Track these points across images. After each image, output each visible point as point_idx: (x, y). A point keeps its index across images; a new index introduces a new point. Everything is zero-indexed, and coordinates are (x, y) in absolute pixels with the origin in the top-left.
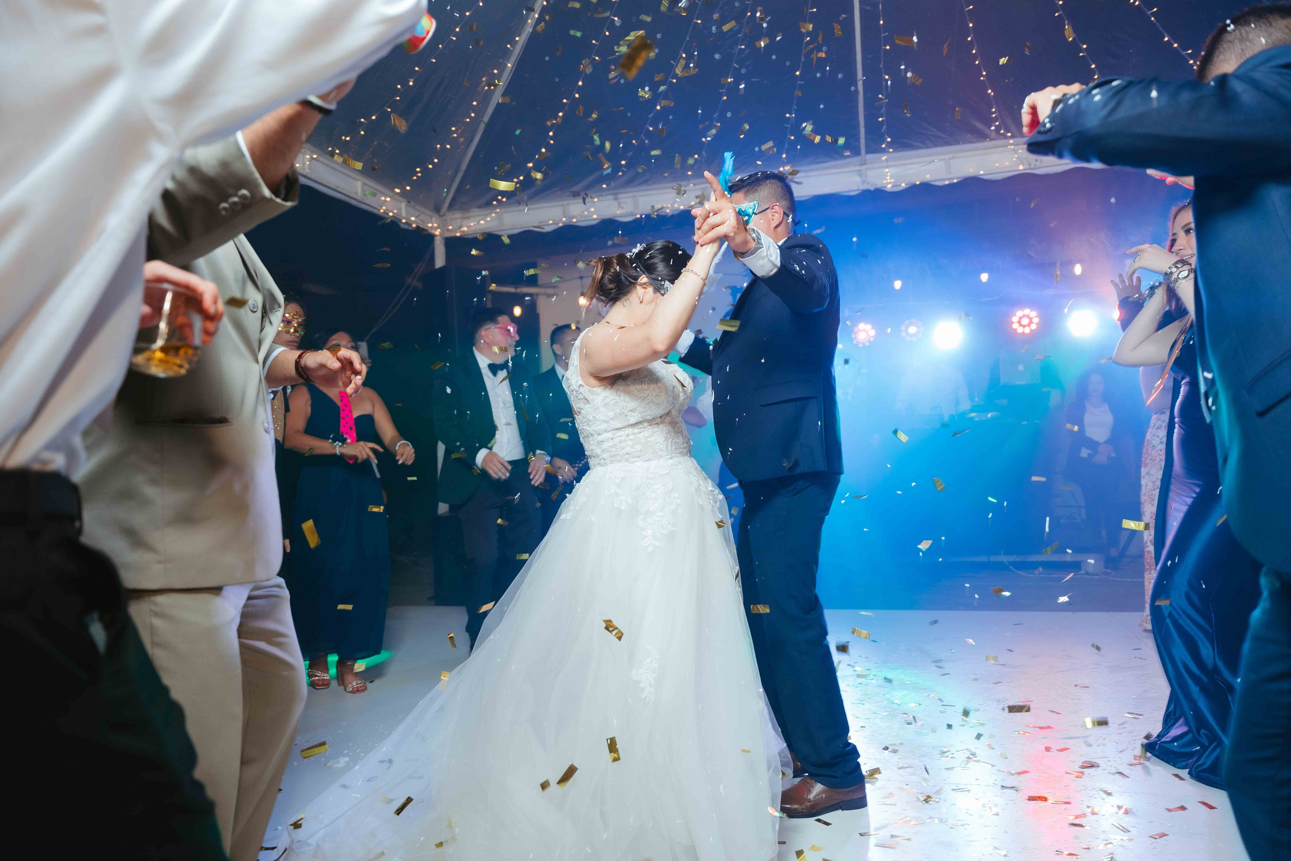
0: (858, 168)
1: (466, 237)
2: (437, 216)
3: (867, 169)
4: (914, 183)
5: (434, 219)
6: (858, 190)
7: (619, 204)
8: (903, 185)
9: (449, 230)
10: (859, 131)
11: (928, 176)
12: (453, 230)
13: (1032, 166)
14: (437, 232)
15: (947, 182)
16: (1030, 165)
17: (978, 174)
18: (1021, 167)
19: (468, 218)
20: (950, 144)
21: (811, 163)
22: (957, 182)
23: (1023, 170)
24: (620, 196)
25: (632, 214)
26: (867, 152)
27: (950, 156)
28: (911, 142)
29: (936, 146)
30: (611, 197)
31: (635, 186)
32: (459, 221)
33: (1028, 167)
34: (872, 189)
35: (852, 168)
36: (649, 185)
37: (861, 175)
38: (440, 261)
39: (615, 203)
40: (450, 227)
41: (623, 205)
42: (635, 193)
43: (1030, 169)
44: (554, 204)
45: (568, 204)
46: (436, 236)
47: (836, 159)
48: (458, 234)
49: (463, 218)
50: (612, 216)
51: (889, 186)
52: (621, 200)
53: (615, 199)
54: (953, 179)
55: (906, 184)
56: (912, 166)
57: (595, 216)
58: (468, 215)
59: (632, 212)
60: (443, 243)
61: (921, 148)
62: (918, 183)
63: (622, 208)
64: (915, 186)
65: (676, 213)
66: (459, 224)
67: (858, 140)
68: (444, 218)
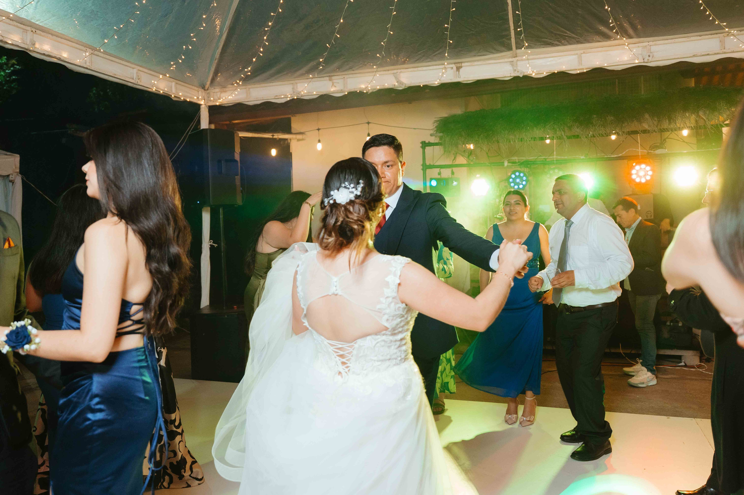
0: (511, 60)
1: (224, 105)
2: (203, 90)
3: (517, 60)
4: (554, 71)
5: (200, 92)
6: (511, 76)
7: (333, 84)
8: (545, 73)
9: (211, 101)
10: (510, 33)
11: (564, 67)
12: (215, 100)
13: (646, 60)
14: (202, 102)
15: (578, 72)
16: (644, 59)
17: (604, 66)
18: (637, 61)
19: (225, 92)
20: (582, 43)
21: (475, 56)
22: (586, 72)
23: (638, 63)
24: (333, 78)
25: (342, 91)
26: (517, 48)
27: (582, 51)
28: (551, 41)
29: (570, 44)
30: (328, 78)
31: (344, 71)
32: (219, 94)
33: (643, 61)
34: (521, 76)
35: (506, 60)
36: (353, 70)
37: (512, 65)
38: (204, 124)
39: (330, 83)
40: (212, 99)
41: (335, 84)
42: (343, 76)
43: (644, 62)
44: (286, 82)
45: (296, 83)
46: (202, 105)
47: (493, 53)
48: (218, 104)
49: (221, 92)
50: (327, 93)
51: (534, 74)
52: (334, 81)
53: (330, 80)
54: (584, 69)
55: (546, 73)
56: (552, 59)
57: (315, 93)
58: (225, 89)
59: (342, 90)
60: (207, 110)
61: (558, 45)
62: (556, 72)
63: (335, 86)
64: (554, 73)
65: (374, 91)
66: (218, 96)
67: (510, 39)
68: (208, 91)
